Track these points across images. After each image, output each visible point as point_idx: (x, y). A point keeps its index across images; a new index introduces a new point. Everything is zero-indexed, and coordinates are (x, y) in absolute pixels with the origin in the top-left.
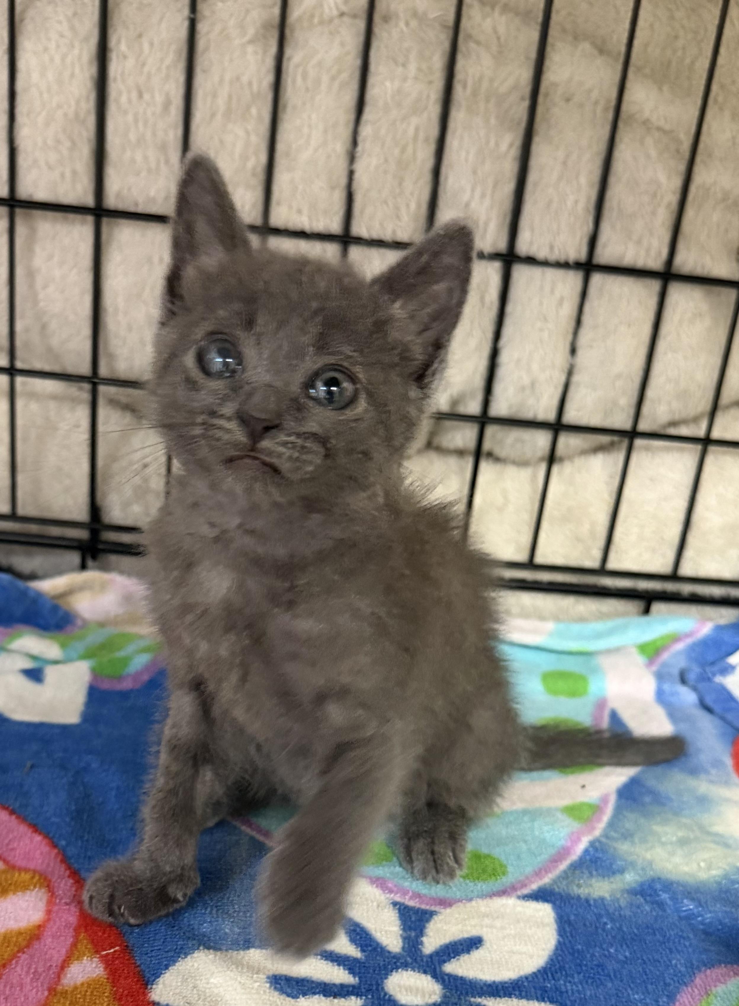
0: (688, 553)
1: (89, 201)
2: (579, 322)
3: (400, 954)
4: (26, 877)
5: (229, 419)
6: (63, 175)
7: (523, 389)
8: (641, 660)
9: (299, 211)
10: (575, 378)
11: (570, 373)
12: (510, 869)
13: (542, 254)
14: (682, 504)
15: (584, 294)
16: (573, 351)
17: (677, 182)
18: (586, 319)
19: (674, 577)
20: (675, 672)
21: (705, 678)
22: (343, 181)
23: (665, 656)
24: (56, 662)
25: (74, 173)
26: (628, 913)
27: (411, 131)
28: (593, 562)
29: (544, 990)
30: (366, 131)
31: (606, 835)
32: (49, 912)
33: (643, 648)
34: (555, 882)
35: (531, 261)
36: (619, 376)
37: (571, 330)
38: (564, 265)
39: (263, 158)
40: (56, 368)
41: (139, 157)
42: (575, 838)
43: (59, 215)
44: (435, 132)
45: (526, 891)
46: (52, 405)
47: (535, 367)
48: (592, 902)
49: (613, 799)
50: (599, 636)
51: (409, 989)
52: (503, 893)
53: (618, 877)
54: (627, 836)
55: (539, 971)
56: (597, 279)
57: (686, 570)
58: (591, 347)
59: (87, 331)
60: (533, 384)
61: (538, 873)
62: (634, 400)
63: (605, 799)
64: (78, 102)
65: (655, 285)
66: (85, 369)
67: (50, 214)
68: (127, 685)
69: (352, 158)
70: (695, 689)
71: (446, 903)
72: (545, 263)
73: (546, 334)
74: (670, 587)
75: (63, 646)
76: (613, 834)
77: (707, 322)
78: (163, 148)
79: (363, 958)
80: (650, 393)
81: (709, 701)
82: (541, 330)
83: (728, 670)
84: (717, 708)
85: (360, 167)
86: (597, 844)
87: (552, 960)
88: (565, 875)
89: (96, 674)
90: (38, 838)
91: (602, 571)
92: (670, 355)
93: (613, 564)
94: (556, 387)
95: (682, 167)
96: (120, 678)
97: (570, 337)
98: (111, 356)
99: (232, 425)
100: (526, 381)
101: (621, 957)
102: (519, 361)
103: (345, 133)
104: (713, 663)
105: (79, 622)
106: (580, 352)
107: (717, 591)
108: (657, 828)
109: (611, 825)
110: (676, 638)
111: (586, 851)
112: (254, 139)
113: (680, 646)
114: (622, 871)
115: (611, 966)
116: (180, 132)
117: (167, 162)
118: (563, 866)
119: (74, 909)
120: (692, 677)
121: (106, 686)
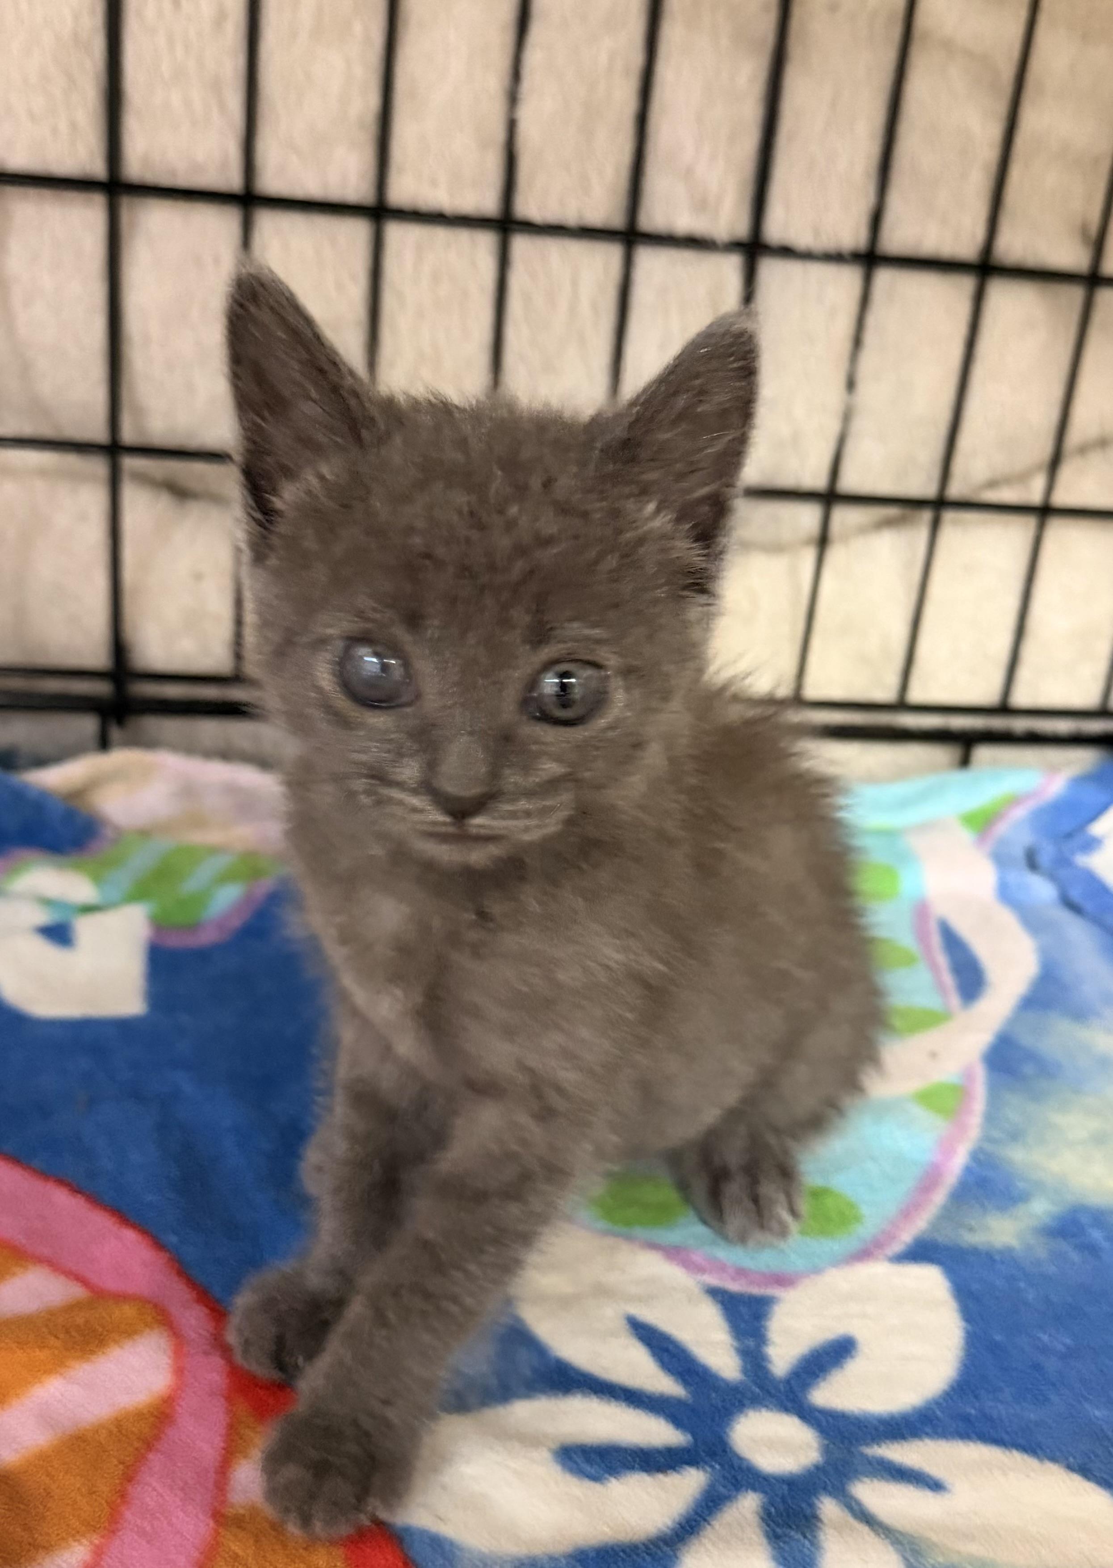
0: (1024, 673)
1: (98, 169)
2: (857, 342)
3: (741, 1382)
4: (129, 1311)
6: (55, 131)
8: (966, 836)
9: (434, 183)
10: (856, 426)
11: (847, 417)
12: (865, 1210)
13: (802, 239)
14: (1013, 602)
15: (865, 300)
16: (851, 384)
17: (994, 132)
18: (870, 337)
19: (1004, 709)
20: (1018, 852)
21: (1063, 861)
22: (500, 135)
23: (1002, 829)
24: (88, 909)
25: (73, 126)
26: (1052, 1269)
27: (603, 59)
28: (886, 693)
29: (966, 1419)
30: (533, 57)
31: (987, 1138)
32: (179, 1371)
33: (969, 819)
34: (935, 1225)
35: (786, 252)
36: (918, 421)
37: (846, 354)
38: (835, 257)
39: (374, 100)
40: (46, 431)
41: (176, 99)
42: (947, 1148)
43: (46, 193)
44: (637, 59)
45: (897, 1247)
46: (39, 485)
48: (997, 1258)
49: (980, 1074)
50: (904, 804)
51: (772, 1444)
52: (864, 1254)
53: (1021, 1210)
54: (1015, 1136)
55: (953, 1388)
56: (884, 277)
57: (1021, 698)
58: (878, 379)
59: (98, 370)
60: (796, 438)
61: (907, 1213)
62: (939, 454)
63: (968, 1075)
64: (76, 17)
65: (966, 284)
66: (98, 432)
67: (32, 192)
68: (207, 937)
69: (513, 98)
70: (1052, 877)
71: (784, 1280)
72: (807, 256)
73: (812, 363)
74: (997, 723)
75: (97, 879)
76: (996, 1134)
77: (1042, 335)
78: (216, 86)
79: (689, 1396)
80: (965, 442)
81: (1075, 894)
82: (806, 357)
83: (1092, 844)
84: (1088, 906)
85: (526, 115)
86: (982, 1157)
87: (965, 1365)
88: (948, 1214)
89: (159, 926)
90: (130, 1235)
91: (902, 705)
92: (990, 386)
93: (917, 694)
94: (827, 441)
95: (1002, 107)
96: (194, 928)
97: (845, 365)
98: (139, 412)
100: (785, 432)
101: (1060, 1347)
102: (773, 403)
103: (501, 61)
104: (1069, 836)
105: (109, 833)
106: (862, 388)
107: (1063, 726)
108: (1059, 1119)
109: (991, 1118)
110: (1015, 801)
111: (968, 1170)
112: (359, 71)
113: (1020, 813)
114: (1022, 1198)
115: (1051, 1365)
116: (241, 61)
117: (222, 106)
118: (940, 1197)
119: (217, 1361)
120: (1045, 857)
121: (174, 941)
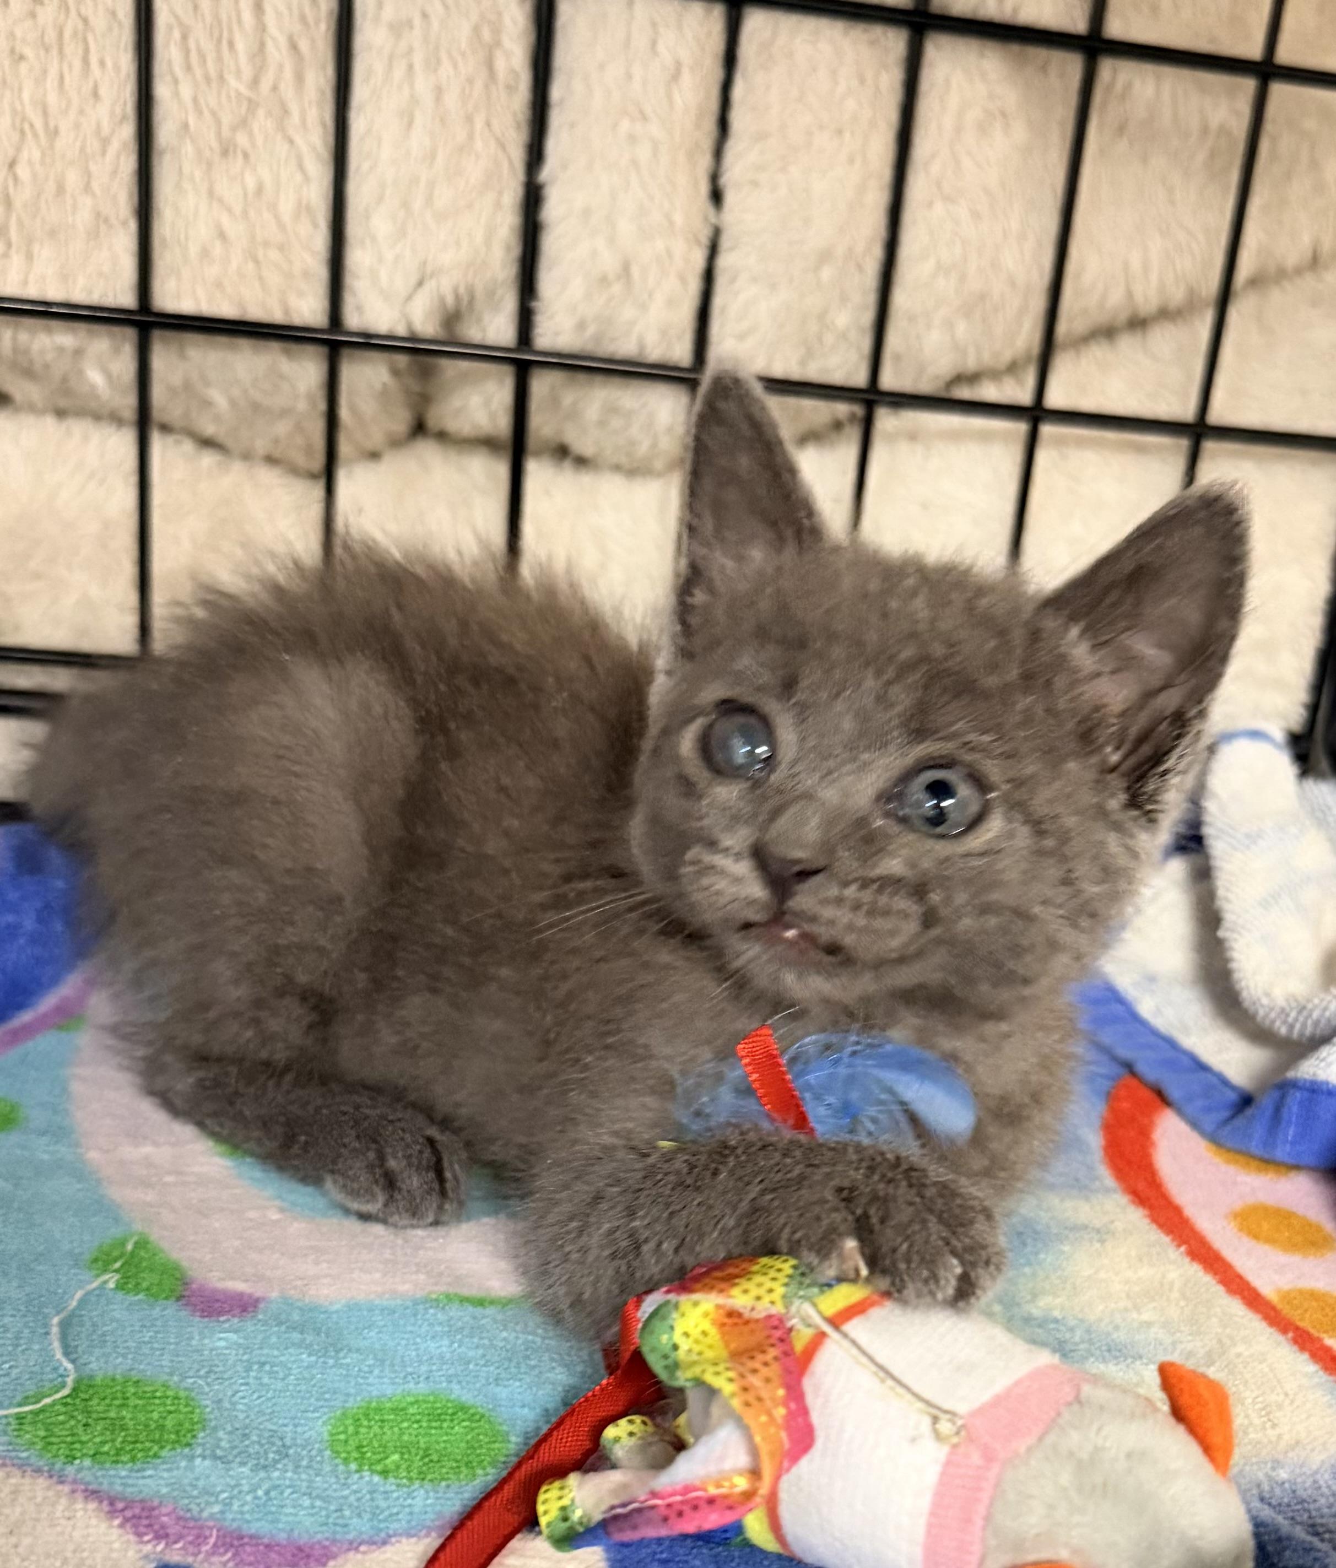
2: (724, 129)
5: (738, 856)
7: (604, 281)
10: (724, 261)
11: (714, 248)
15: (730, 59)
16: (717, 196)
18: (740, 120)
36: (825, 257)
37: (707, 144)
47: (625, 227)
56: (756, 21)
58: (755, 184)
60: (626, 269)
62: (868, 317)
65: (896, 41)
73: (643, 152)
77: (1020, 132)
82: (632, 139)
92: (939, 209)
94: (683, 279)
97: (705, 161)
99: (743, 868)
100: (609, 262)
102: (587, 213)
106: (730, 198)
